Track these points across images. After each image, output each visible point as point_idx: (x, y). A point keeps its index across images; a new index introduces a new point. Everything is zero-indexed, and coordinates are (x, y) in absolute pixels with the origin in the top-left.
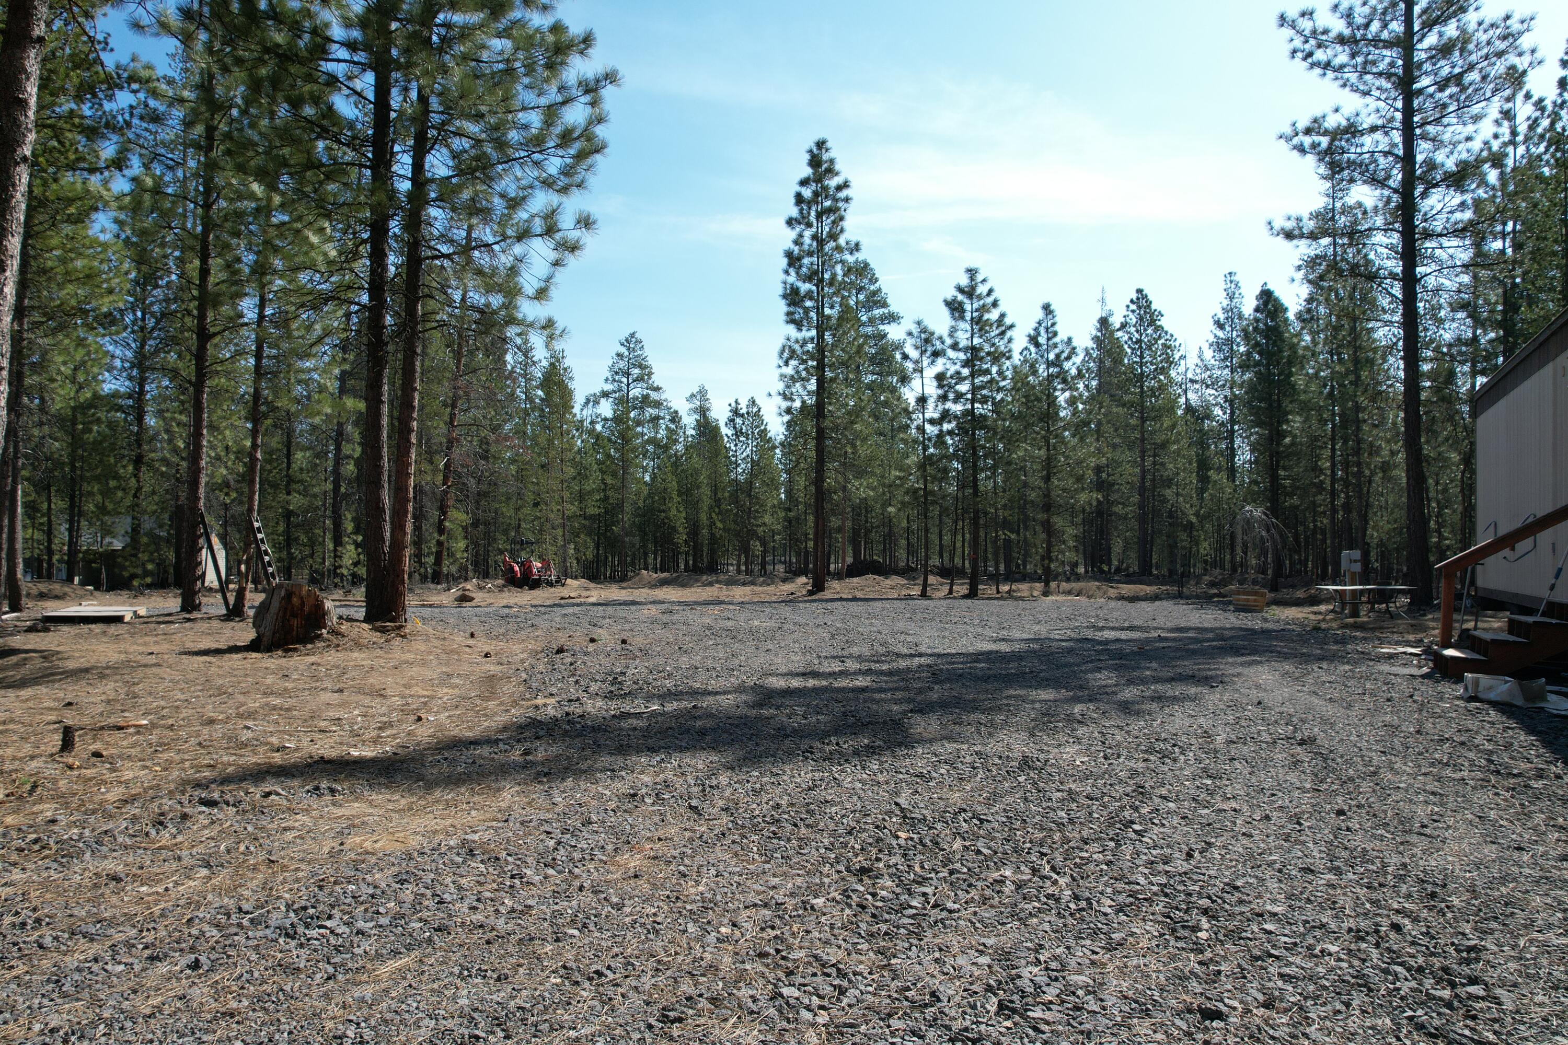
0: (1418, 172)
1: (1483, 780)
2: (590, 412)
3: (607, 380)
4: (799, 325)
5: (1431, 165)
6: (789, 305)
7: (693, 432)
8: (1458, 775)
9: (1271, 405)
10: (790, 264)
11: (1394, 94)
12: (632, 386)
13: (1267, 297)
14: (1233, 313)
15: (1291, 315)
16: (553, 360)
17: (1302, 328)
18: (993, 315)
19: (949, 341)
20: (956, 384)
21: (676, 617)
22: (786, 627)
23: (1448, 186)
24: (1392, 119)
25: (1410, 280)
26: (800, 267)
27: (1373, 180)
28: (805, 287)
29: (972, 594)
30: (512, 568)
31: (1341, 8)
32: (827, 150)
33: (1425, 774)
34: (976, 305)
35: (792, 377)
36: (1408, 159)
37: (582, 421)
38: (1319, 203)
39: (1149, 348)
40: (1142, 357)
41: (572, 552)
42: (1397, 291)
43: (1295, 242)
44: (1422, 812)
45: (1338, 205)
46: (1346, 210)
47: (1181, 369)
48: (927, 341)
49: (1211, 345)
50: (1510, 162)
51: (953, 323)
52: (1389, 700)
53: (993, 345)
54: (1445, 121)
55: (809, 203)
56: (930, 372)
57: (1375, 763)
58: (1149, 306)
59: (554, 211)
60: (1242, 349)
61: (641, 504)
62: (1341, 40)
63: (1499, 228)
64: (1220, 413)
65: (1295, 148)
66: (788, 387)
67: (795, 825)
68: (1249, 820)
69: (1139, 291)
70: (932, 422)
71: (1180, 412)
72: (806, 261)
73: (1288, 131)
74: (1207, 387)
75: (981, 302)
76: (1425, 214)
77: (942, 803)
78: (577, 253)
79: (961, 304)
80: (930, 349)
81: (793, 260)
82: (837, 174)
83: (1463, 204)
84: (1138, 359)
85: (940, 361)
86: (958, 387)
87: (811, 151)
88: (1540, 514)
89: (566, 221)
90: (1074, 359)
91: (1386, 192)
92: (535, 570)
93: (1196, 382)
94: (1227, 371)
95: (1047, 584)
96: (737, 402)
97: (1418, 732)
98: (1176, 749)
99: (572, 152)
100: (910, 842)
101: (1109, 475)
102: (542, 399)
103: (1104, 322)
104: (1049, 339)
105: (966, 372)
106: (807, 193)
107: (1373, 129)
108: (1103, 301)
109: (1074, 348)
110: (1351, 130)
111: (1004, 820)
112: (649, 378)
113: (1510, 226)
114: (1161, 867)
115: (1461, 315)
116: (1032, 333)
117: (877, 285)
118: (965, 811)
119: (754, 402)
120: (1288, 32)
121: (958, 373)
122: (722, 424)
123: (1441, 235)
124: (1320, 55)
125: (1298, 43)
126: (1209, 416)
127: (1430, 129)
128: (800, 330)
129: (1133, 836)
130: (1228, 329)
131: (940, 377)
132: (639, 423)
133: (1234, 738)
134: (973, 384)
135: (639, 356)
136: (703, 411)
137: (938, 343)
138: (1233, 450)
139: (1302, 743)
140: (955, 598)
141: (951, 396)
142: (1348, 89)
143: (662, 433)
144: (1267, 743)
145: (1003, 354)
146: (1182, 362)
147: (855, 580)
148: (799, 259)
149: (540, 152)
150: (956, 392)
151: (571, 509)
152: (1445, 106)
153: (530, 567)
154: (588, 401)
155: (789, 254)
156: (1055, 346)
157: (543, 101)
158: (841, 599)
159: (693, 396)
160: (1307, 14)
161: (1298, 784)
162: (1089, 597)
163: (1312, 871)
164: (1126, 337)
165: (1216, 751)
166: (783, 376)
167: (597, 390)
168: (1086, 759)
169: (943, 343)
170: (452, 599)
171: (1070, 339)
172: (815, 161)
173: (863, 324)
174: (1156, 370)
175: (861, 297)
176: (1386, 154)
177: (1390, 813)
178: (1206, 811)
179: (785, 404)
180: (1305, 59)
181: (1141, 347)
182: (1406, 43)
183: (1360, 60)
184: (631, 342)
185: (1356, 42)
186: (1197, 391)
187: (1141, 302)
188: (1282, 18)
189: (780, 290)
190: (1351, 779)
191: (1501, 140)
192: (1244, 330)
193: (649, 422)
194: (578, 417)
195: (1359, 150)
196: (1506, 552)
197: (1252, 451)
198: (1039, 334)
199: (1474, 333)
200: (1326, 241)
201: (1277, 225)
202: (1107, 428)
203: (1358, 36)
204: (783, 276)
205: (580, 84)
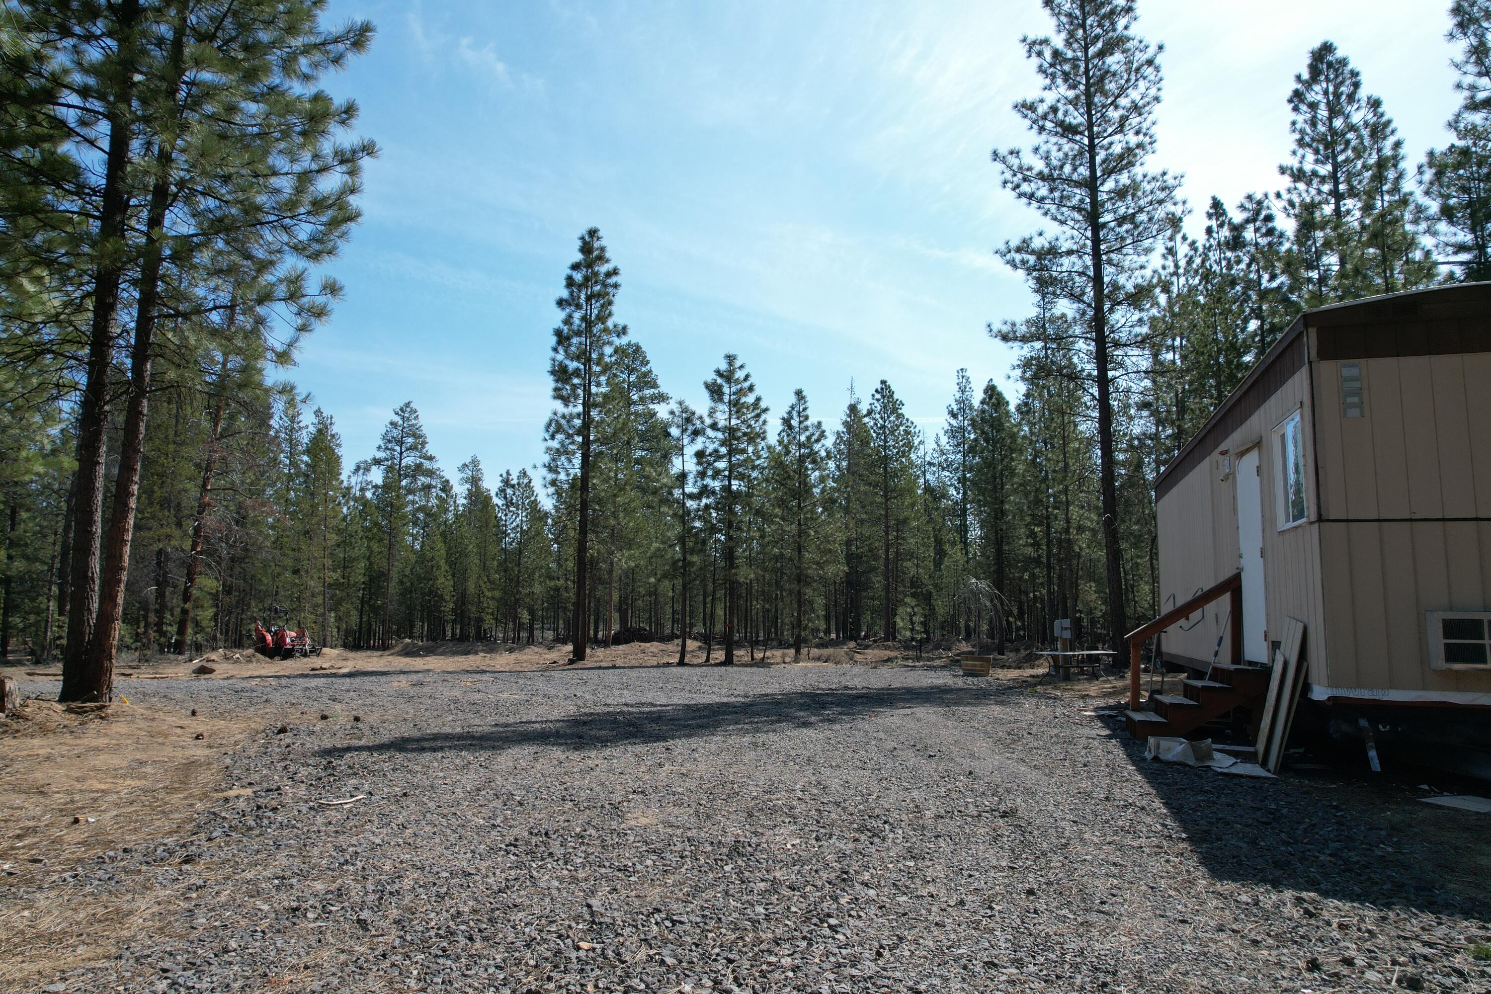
0: (1106, 291)
1: (1157, 846)
2: (360, 479)
3: (379, 448)
4: (566, 401)
5: (1116, 287)
6: (557, 381)
7: (465, 501)
8: (1136, 844)
9: (995, 487)
10: (559, 342)
11: (1084, 226)
12: (405, 454)
13: (991, 391)
14: (963, 404)
15: (1012, 408)
16: (321, 426)
17: (1022, 419)
18: (750, 399)
19: (708, 421)
20: (715, 461)
21: (426, 689)
22: (534, 699)
23: (1129, 305)
24: (1085, 245)
25: (1103, 382)
26: (570, 345)
27: (1072, 295)
28: (573, 365)
29: (728, 661)
30: (264, 637)
31: (1041, 151)
32: (598, 239)
33: (1109, 843)
34: (733, 389)
35: (558, 450)
36: (1097, 280)
37: (349, 489)
38: (1033, 312)
39: (892, 432)
40: (886, 441)
41: (333, 620)
42: (1095, 391)
43: (1010, 344)
44: (1101, 886)
45: (1048, 315)
46: (1052, 320)
47: (921, 453)
48: (688, 420)
49: (946, 432)
50: (1175, 289)
51: (713, 404)
52: (1085, 765)
53: (749, 426)
54: (1125, 251)
55: (580, 286)
56: (690, 450)
57: (1067, 834)
58: (892, 396)
59: (298, 277)
60: (972, 436)
61: (407, 571)
62: (1041, 176)
63: (1169, 342)
64: (955, 493)
65: (1008, 263)
66: (554, 460)
67: (471, 939)
68: (944, 906)
69: (883, 382)
70: (691, 496)
71: (919, 492)
72: (575, 340)
73: (1003, 248)
74: (943, 469)
75: (739, 386)
76: (1113, 326)
77: (637, 903)
78: (324, 318)
79: (720, 387)
80: (691, 428)
81: (562, 338)
82: (607, 261)
83: (1140, 320)
84: (881, 443)
85: (700, 440)
86: (716, 464)
87: (582, 238)
88: (1206, 588)
89: (312, 287)
90: (823, 441)
91: (1082, 306)
92: (288, 640)
93: (933, 465)
94: (959, 456)
95: (798, 652)
96: (508, 473)
97: (1107, 798)
98: (887, 826)
99: (324, 219)
100: (591, 954)
101: (857, 548)
102: (307, 465)
103: (853, 409)
104: (800, 422)
105: (723, 450)
106: (578, 277)
107: (1070, 253)
108: (852, 390)
109: (823, 432)
110: (1052, 252)
111: (698, 920)
112: (423, 447)
113: (1177, 342)
114: (848, 971)
115: (1145, 413)
116: (786, 416)
117: (648, 367)
118: (659, 911)
119: (525, 473)
120: (1000, 166)
121: (716, 451)
122: (493, 494)
123: (1125, 345)
124: (1025, 187)
125: (1008, 175)
126: (945, 495)
127: (1113, 256)
128: (567, 406)
129: (827, 932)
130: (960, 418)
131: (700, 455)
132: (410, 491)
133: (942, 811)
134: (730, 461)
135: (413, 425)
136: (475, 481)
137: (698, 422)
138: (966, 526)
139: (1004, 815)
140: (711, 665)
141: (710, 472)
142: (1048, 217)
143: (434, 501)
144: (972, 817)
145: (758, 435)
146: (921, 447)
147: (621, 647)
148: (568, 338)
149: (292, 218)
150: (715, 469)
151: (333, 576)
152: (1123, 239)
153: (283, 636)
154: (358, 468)
155: (558, 333)
156: (806, 428)
157: (297, 168)
158: (600, 668)
159: (465, 466)
160: (1015, 153)
161: (994, 862)
162: (837, 663)
163: (995, 965)
164: (872, 423)
165: (923, 828)
166: (548, 450)
167: (369, 458)
168: (798, 841)
169: (702, 422)
170: (190, 671)
171: (819, 423)
172: (586, 248)
173: (634, 403)
174: (898, 453)
175: (632, 378)
176: (1081, 274)
177: (1074, 890)
178: (905, 898)
179: (550, 476)
180: (1014, 189)
181: (884, 433)
182: (1091, 184)
183: (1057, 194)
184: (406, 411)
185: (1054, 180)
186: (934, 473)
187: (885, 391)
188: (995, 153)
189: (549, 367)
190: (1044, 854)
191: (1168, 271)
192: (972, 420)
193: (421, 490)
194: (345, 484)
195: (1059, 269)
196: (1182, 622)
197: (981, 528)
198: (791, 418)
199: (1157, 429)
200: (1038, 345)
201: (995, 328)
202: (855, 506)
203: (1055, 176)
204: (552, 354)
205: (336, 153)
